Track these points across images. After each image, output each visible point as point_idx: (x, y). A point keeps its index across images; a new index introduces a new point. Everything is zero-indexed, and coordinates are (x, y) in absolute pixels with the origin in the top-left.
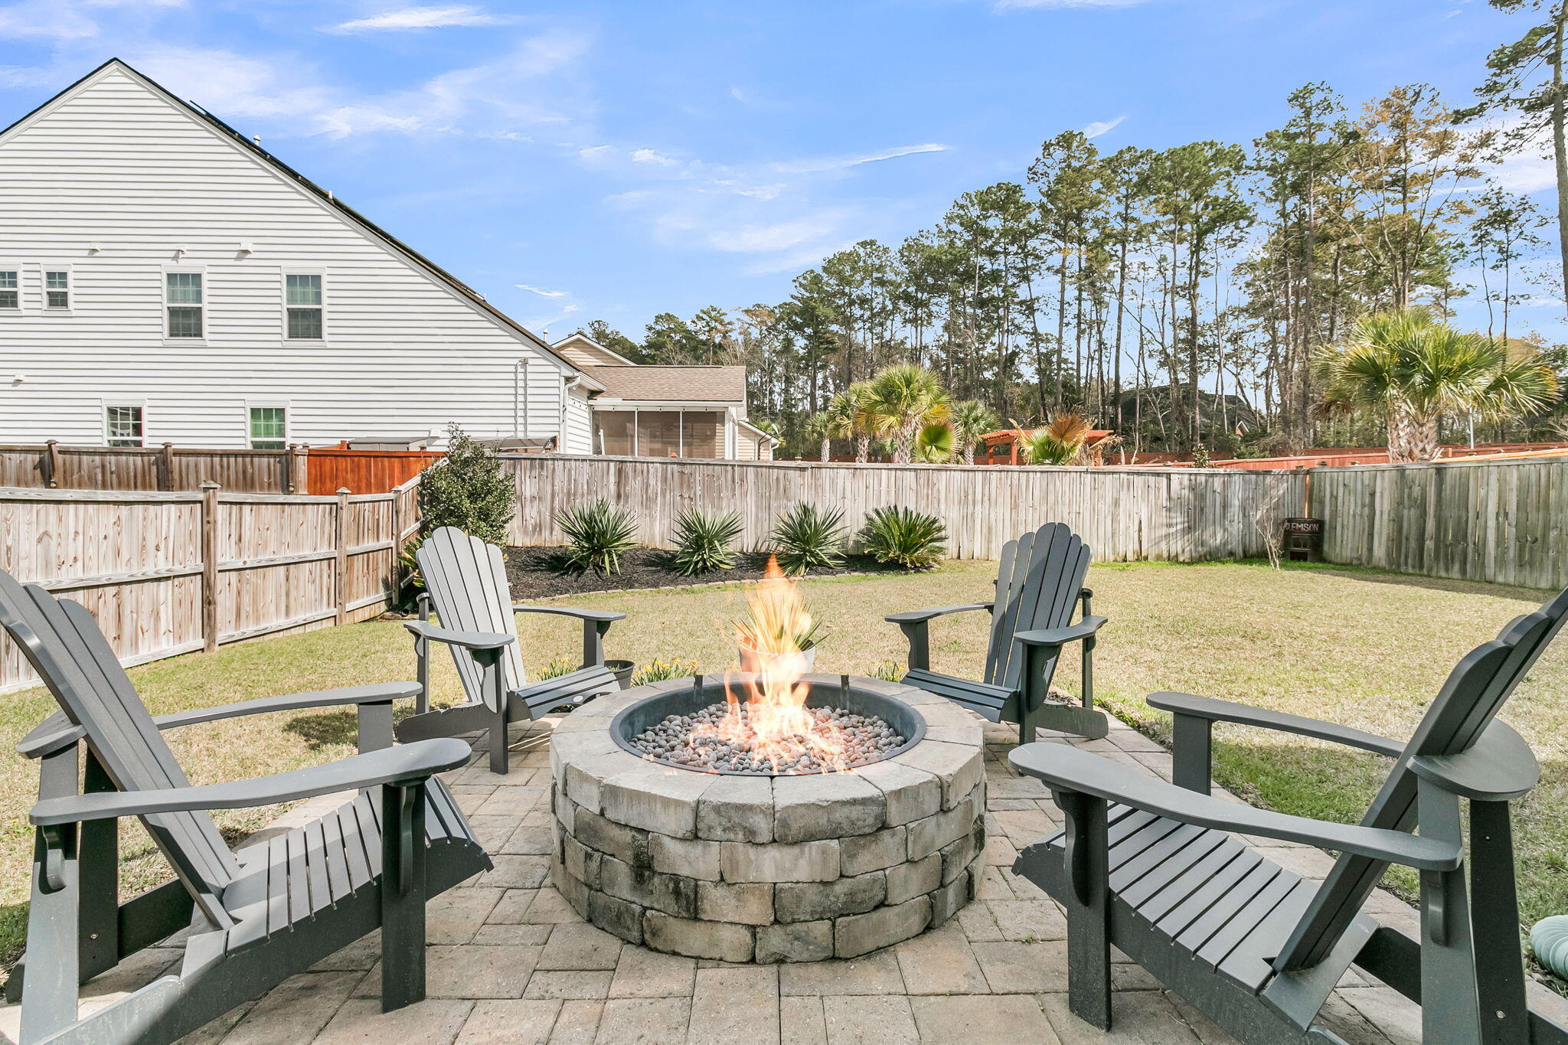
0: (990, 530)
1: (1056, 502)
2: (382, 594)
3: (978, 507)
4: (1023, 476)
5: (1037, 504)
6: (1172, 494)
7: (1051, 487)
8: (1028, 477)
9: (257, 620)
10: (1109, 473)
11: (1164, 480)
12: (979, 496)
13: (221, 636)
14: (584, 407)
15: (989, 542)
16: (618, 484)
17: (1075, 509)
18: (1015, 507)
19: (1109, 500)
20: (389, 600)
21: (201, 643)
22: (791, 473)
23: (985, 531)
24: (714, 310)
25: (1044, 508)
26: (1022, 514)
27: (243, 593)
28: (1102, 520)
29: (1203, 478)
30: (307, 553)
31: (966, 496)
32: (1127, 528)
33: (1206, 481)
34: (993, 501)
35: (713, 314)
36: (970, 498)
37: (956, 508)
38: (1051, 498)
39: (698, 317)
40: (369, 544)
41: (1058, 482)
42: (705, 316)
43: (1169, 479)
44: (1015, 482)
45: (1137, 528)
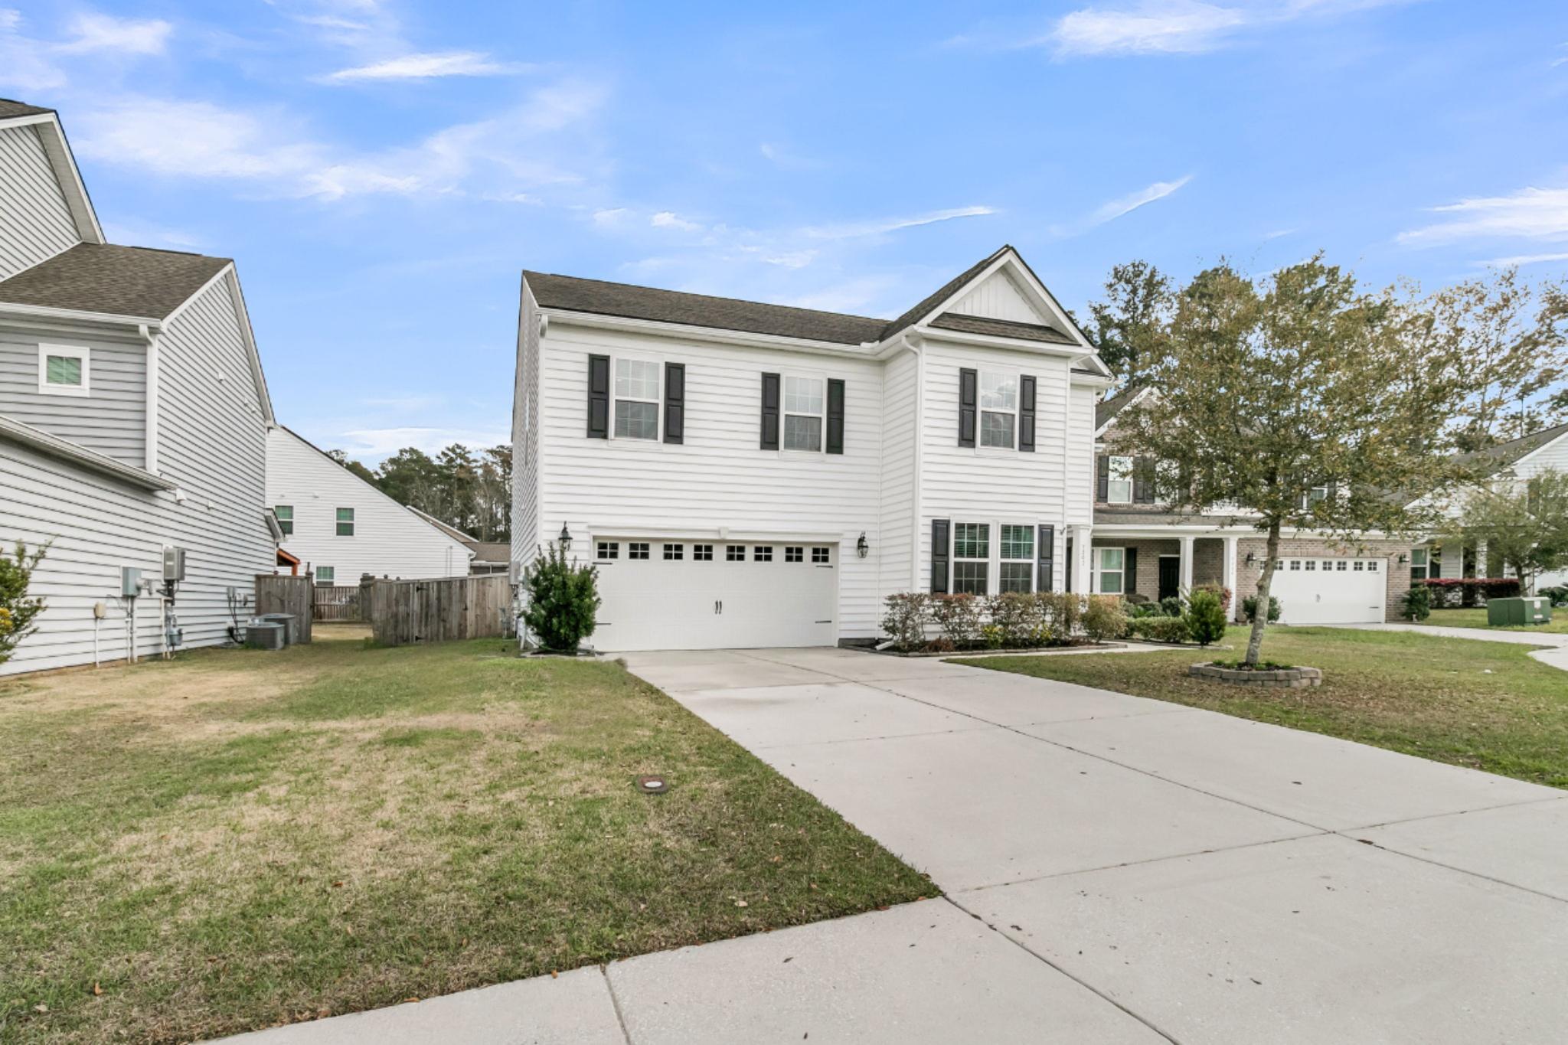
24: (459, 447)
35: (458, 451)
39: (443, 453)
42: (450, 453)
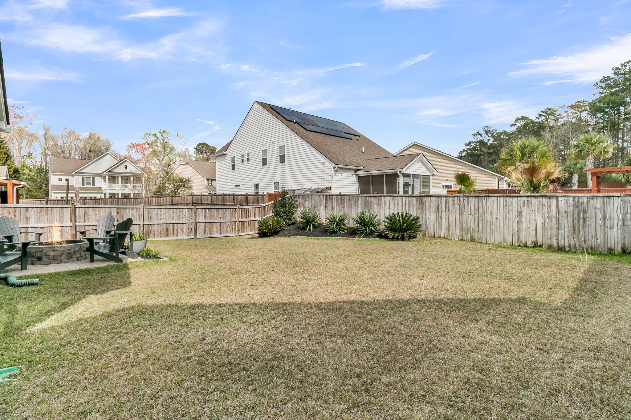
0: (449, 225)
1: (483, 213)
2: (257, 232)
3: (443, 214)
4: (466, 199)
5: (473, 213)
6: (560, 209)
7: (480, 205)
8: (468, 199)
9: (211, 234)
10: (515, 197)
11: (554, 201)
12: (444, 208)
13: (197, 237)
14: (354, 176)
15: (449, 230)
16: (326, 203)
17: (494, 216)
18: (462, 214)
19: (515, 212)
20: (259, 233)
21: (193, 237)
22: (372, 198)
23: (447, 225)
25: (477, 215)
26: (465, 218)
27: (206, 228)
28: (511, 222)
29: (585, 200)
30: (227, 220)
31: (438, 209)
32: (528, 228)
33: (588, 202)
34: (450, 212)
36: (440, 209)
37: (434, 214)
38: (481, 210)
40: (252, 219)
41: (484, 202)
43: (557, 200)
44: (461, 202)
45: (534, 228)
